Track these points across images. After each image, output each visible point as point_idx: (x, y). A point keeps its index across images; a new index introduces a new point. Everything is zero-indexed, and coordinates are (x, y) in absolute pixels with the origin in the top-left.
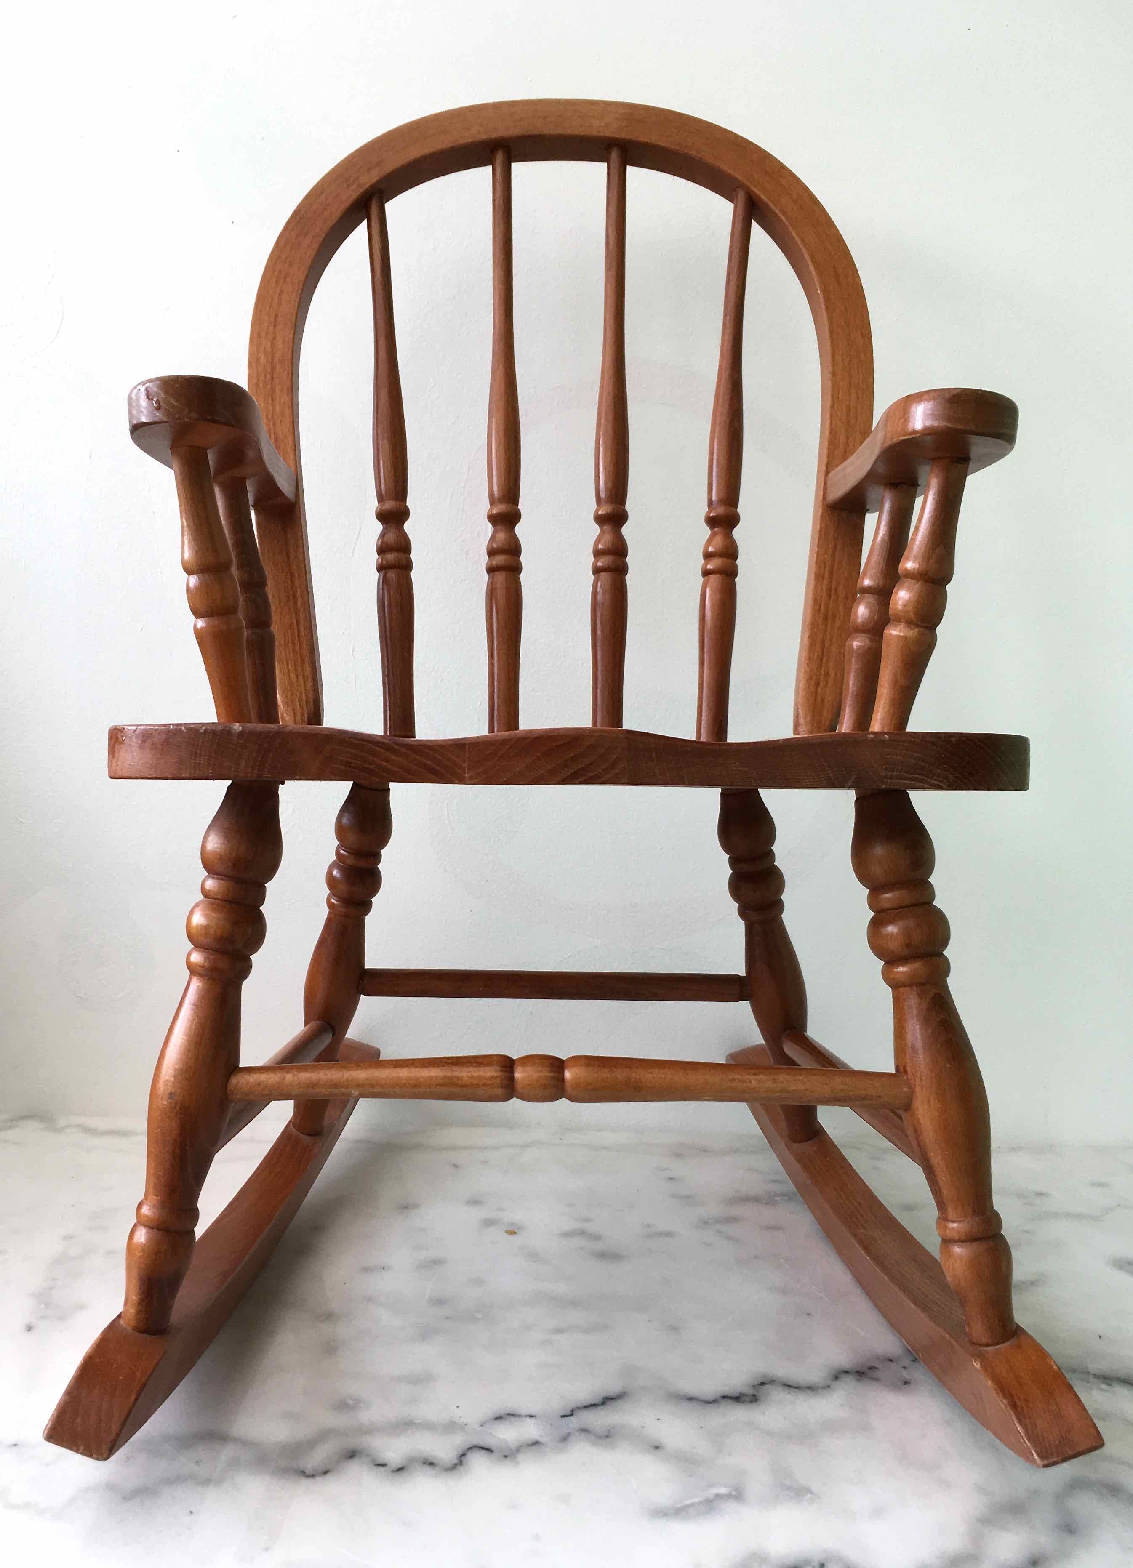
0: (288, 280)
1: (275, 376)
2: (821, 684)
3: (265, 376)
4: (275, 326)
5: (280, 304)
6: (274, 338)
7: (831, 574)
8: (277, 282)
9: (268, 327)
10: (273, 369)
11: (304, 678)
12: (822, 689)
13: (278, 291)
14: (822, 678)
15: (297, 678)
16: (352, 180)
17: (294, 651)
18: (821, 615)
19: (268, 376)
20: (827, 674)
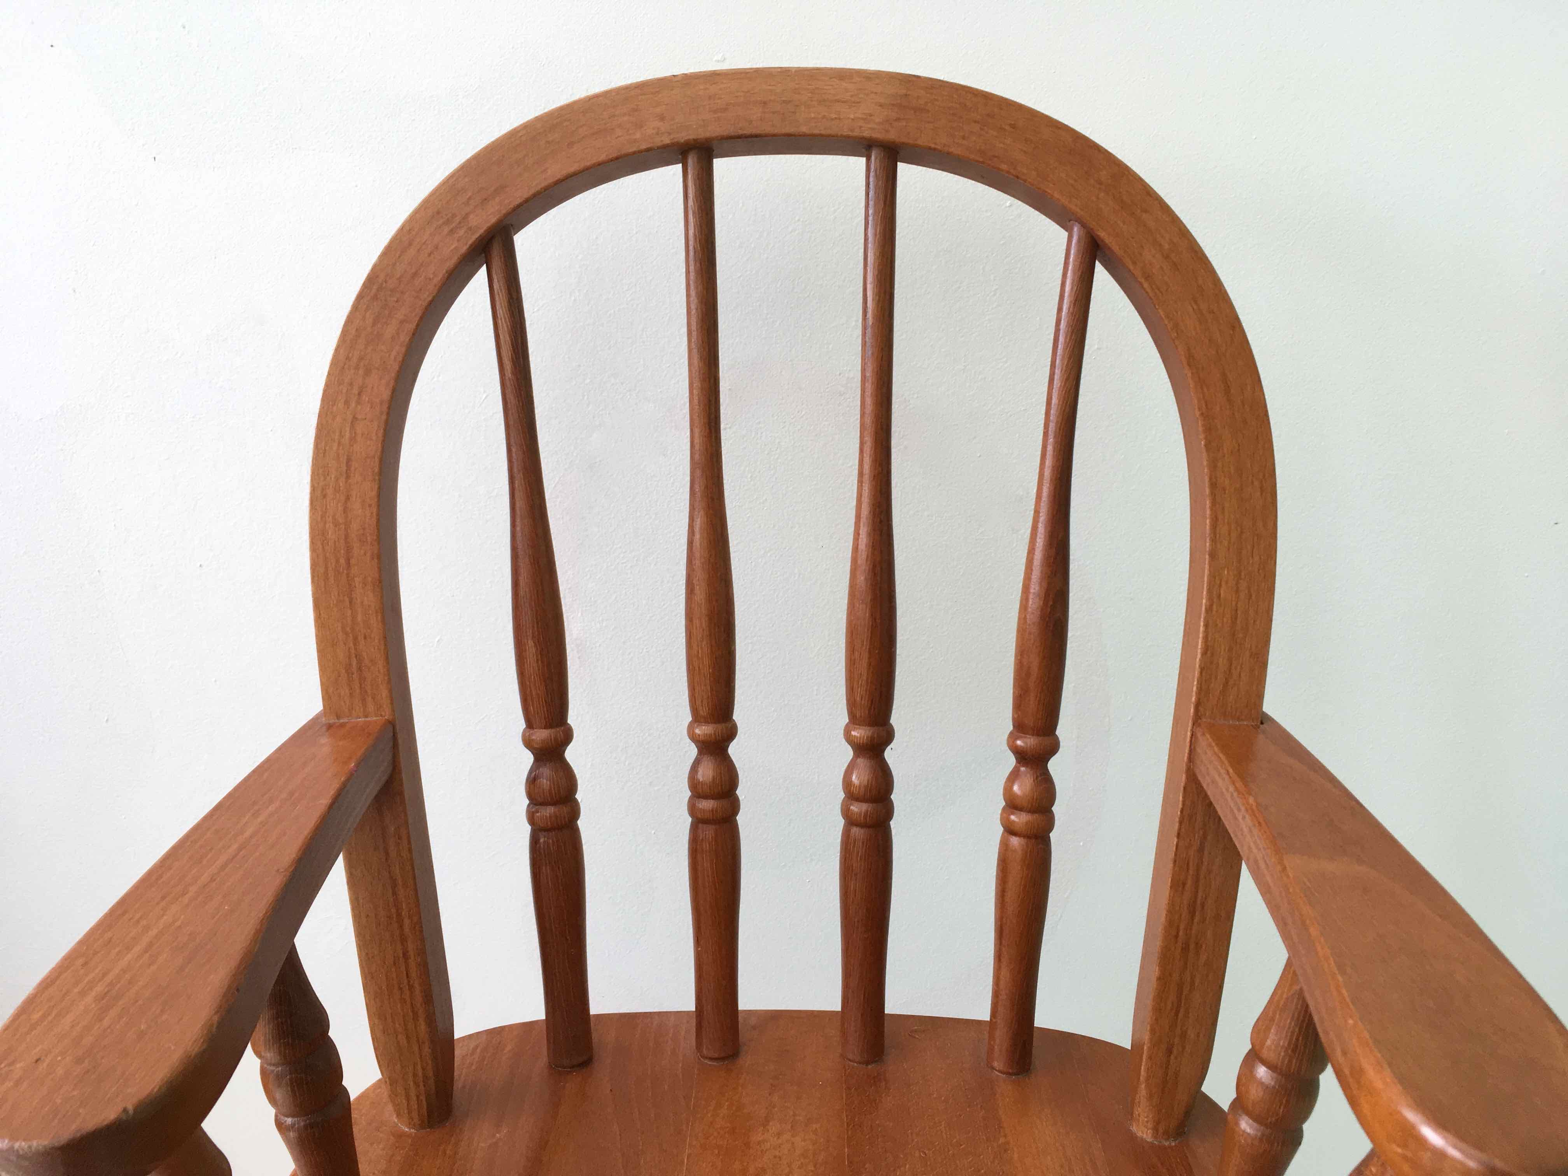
0: (365, 398)
1: (353, 561)
2: (1175, 1051)
3: (337, 561)
4: (348, 477)
5: (353, 439)
6: (348, 498)
7: (1197, 881)
8: (347, 403)
9: (337, 480)
10: (349, 549)
11: (418, 1041)
12: (1176, 1058)
13: (350, 417)
14: (1177, 1040)
15: (408, 1042)
16: (457, 219)
17: (403, 1001)
18: (1180, 944)
19: (342, 561)
20: (1184, 1035)
